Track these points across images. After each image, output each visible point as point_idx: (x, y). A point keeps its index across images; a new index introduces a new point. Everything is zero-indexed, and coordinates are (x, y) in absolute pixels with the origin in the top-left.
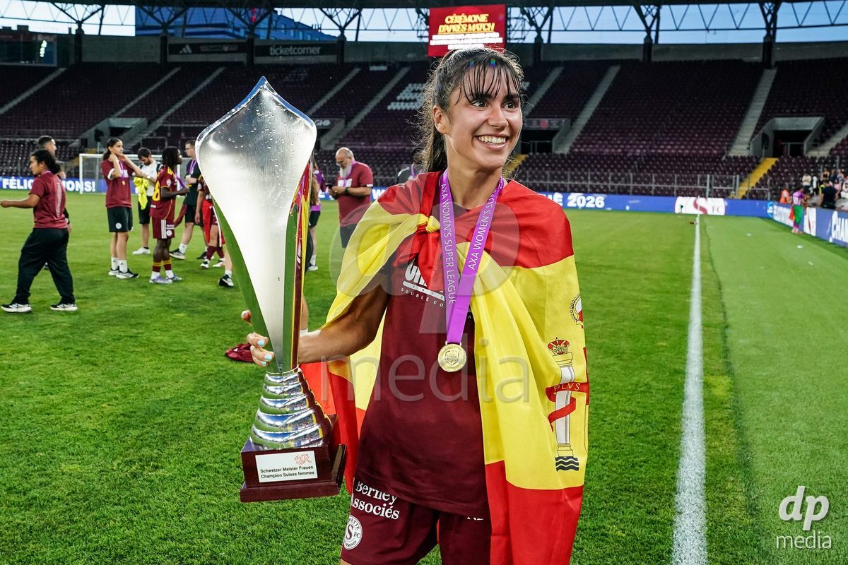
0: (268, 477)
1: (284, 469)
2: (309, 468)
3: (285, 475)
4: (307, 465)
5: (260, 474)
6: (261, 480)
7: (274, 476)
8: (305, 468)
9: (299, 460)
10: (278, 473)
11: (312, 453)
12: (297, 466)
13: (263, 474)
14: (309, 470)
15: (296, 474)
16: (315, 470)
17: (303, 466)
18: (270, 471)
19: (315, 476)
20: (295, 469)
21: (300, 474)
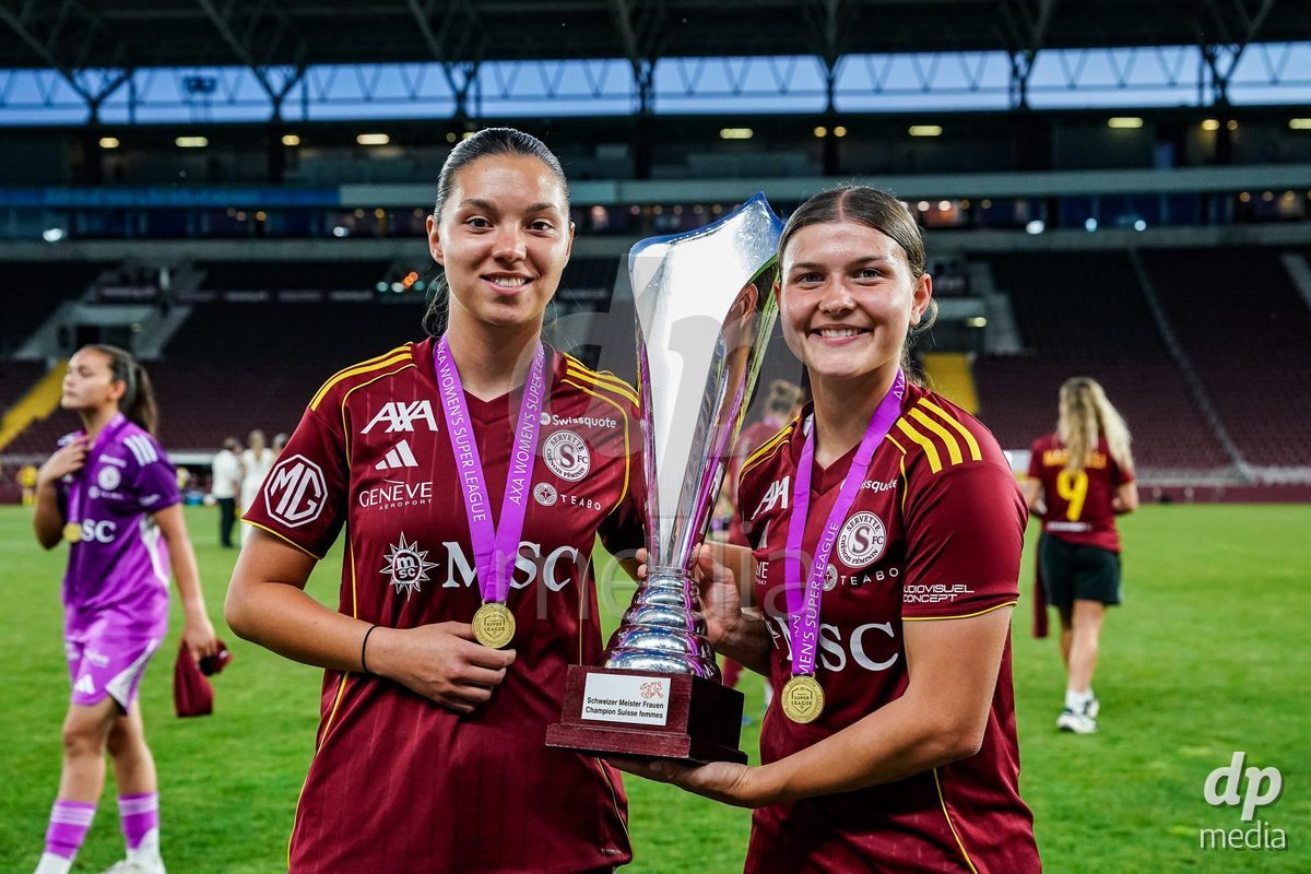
0: (596, 711)
1: (622, 703)
2: (657, 706)
3: (620, 713)
4: (655, 700)
5: (585, 704)
6: (585, 716)
7: (604, 712)
8: (651, 706)
9: (646, 691)
10: (611, 707)
11: (667, 683)
12: (641, 700)
13: (590, 705)
14: (656, 711)
15: (636, 714)
16: (664, 711)
17: (649, 701)
18: (601, 702)
19: (662, 722)
20: (637, 704)
21: (642, 714)
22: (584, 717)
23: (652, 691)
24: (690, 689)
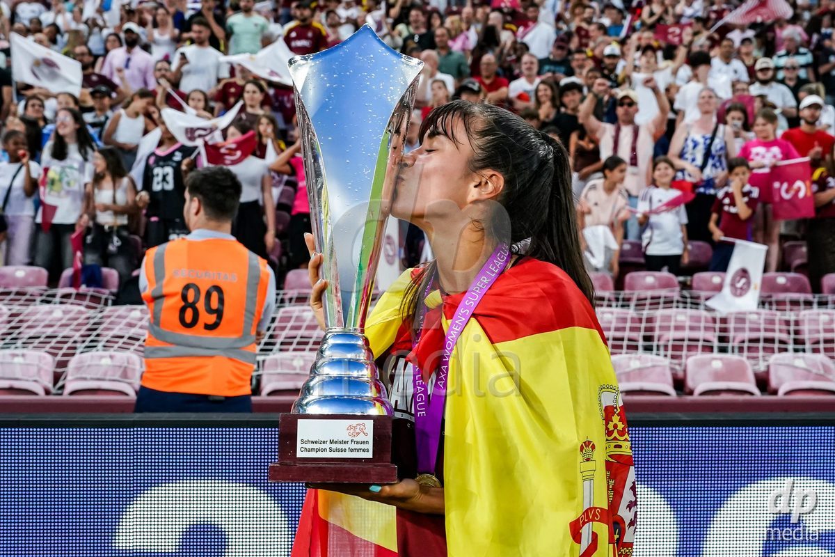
0: (309, 450)
1: (332, 442)
2: (364, 442)
3: (331, 450)
4: (361, 438)
5: (299, 445)
6: (300, 454)
7: (317, 450)
8: (358, 443)
9: (352, 431)
10: (323, 446)
11: (371, 422)
12: (349, 439)
13: (304, 445)
14: (363, 446)
15: (345, 450)
16: (370, 446)
17: (356, 439)
18: (316, 442)
19: (370, 455)
20: (345, 442)
21: (351, 450)
22: (298, 456)
23: (358, 431)
24: (390, 428)
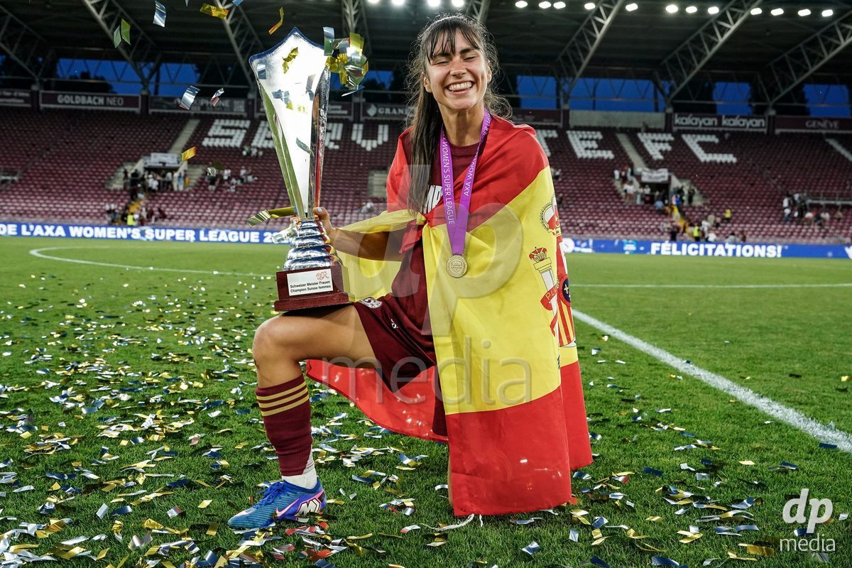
0: (296, 291)
1: (308, 284)
2: (327, 283)
3: (309, 289)
5: (290, 289)
6: (291, 294)
7: (300, 290)
8: (324, 283)
9: (319, 277)
10: (303, 288)
11: (329, 271)
13: (293, 289)
14: (328, 285)
15: (316, 288)
16: (331, 284)
17: (323, 281)
18: (297, 286)
19: (331, 289)
20: (316, 284)
21: (320, 288)
23: (323, 276)
